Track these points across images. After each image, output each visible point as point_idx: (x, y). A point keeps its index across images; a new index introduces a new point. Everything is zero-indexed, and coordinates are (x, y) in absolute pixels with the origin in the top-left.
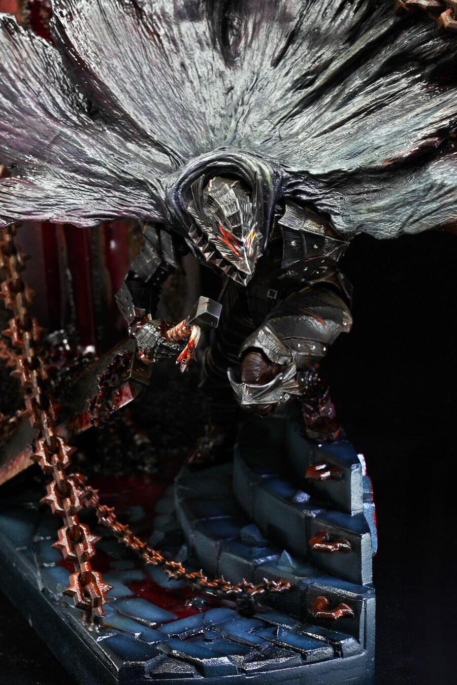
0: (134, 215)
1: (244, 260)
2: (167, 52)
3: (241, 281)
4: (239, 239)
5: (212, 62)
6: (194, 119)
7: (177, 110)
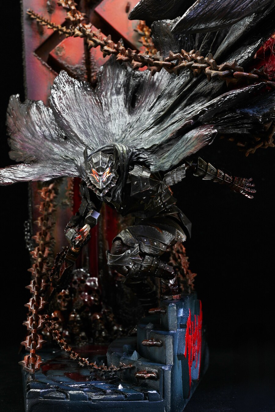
0: (67, 174)
1: (100, 183)
2: (104, 110)
3: (99, 194)
4: (99, 173)
5: (123, 113)
6: (108, 137)
7: (101, 133)
